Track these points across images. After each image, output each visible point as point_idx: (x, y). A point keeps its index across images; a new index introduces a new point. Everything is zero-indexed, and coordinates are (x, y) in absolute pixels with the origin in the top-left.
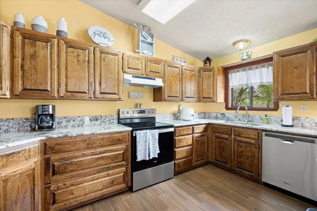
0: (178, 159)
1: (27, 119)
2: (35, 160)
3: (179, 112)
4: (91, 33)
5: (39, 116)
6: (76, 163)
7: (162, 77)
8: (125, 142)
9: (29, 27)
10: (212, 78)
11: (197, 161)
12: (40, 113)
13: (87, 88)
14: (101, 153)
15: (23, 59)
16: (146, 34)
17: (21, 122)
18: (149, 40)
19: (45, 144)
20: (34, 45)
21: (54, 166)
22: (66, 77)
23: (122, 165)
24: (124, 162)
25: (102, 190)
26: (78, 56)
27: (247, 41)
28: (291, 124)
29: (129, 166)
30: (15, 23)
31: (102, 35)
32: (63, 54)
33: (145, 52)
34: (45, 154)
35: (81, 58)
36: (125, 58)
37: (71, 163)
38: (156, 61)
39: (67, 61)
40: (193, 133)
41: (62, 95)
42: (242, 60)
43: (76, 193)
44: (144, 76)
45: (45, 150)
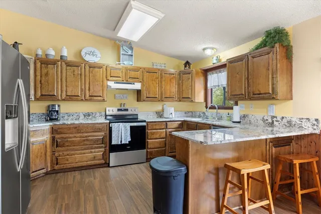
0: (150, 148)
1: (43, 114)
2: (47, 136)
3: (163, 110)
4: (83, 54)
5: (50, 111)
6: (70, 141)
7: (141, 82)
8: (104, 131)
9: (44, 57)
10: (190, 80)
11: (170, 153)
12: (51, 110)
13: (80, 93)
14: (86, 137)
15: (41, 77)
16: (127, 48)
17: (39, 115)
18: (130, 52)
19: (52, 128)
20: (47, 67)
21: (57, 141)
22: (66, 86)
23: (102, 147)
24: (103, 145)
25: (87, 161)
26: (74, 71)
27: (213, 49)
28: (239, 120)
29: (108, 148)
30: (37, 55)
31: (91, 53)
32: (64, 71)
33: (125, 63)
34: (52, 134)
35: (76, 73)
36: (109, 69)
37: (67, 141)
38: (135, 69)
39: (66, 75)
40: (166, 128)
41: (63, 98)
42: (213, 64)
43: (70, 161)
44: (125, 82)
45: (52, 131)
